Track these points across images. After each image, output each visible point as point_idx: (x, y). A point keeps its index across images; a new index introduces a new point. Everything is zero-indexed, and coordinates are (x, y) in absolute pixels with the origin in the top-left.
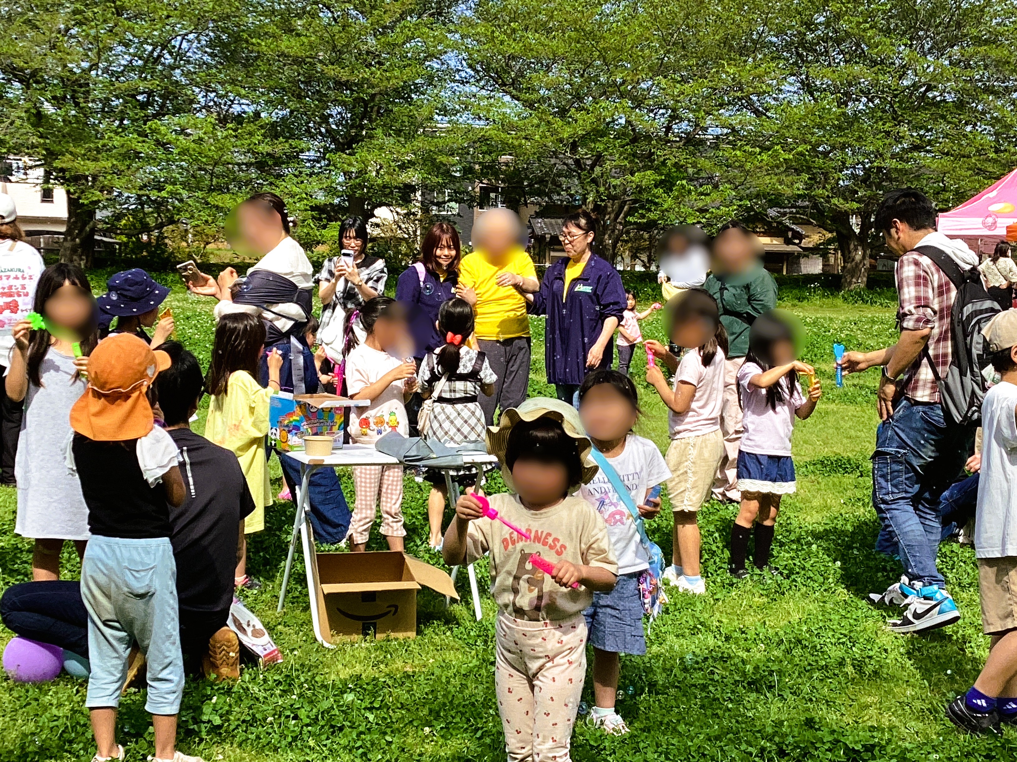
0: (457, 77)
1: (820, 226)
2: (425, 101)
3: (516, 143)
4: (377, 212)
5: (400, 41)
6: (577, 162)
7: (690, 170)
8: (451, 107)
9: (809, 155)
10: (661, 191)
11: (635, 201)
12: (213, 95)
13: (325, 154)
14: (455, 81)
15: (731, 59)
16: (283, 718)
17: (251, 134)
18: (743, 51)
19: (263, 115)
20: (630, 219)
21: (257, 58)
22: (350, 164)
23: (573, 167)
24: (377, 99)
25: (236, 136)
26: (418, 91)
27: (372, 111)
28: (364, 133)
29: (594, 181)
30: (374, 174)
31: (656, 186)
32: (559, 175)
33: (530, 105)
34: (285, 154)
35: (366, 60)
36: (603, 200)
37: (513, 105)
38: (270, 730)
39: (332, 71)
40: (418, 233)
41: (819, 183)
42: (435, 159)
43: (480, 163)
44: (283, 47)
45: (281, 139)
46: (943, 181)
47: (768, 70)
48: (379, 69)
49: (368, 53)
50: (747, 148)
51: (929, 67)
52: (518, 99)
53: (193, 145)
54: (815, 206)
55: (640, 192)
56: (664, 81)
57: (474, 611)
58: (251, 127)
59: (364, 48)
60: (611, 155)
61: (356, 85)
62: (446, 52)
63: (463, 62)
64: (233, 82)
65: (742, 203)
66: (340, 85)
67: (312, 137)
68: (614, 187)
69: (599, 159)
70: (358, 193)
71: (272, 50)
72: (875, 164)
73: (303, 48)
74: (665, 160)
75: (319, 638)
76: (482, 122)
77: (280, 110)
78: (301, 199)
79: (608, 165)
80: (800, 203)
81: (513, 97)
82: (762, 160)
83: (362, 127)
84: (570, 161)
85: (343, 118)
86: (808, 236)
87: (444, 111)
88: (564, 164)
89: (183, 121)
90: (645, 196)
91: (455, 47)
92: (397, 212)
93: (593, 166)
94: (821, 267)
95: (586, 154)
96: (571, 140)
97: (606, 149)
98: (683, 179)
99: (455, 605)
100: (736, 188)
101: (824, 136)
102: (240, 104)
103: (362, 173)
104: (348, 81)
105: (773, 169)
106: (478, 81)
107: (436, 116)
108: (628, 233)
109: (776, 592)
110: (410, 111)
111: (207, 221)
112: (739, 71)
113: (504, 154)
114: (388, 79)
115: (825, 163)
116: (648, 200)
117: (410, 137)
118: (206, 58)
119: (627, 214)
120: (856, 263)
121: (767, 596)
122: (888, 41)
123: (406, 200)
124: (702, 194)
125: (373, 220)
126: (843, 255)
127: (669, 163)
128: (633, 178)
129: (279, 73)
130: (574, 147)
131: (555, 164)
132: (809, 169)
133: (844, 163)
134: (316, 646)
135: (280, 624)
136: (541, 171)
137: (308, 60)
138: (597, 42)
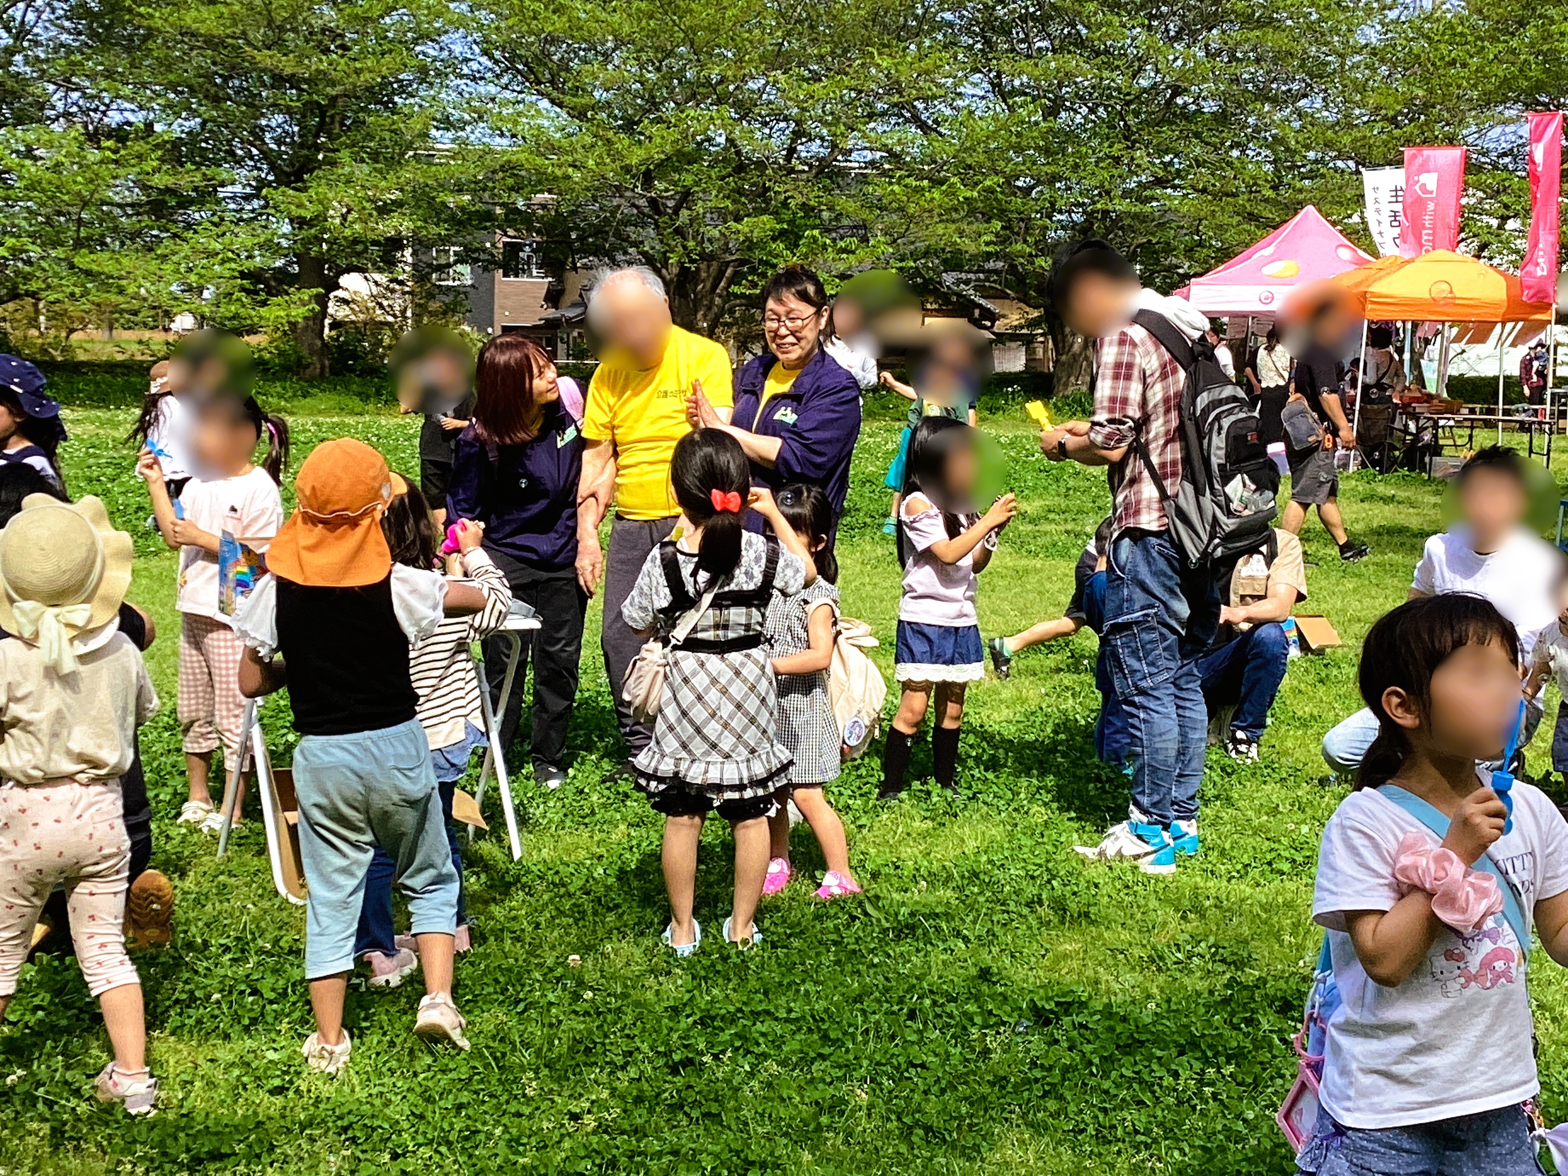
0: (466, 71)
1: (1020, 300)
2: (416, 108)
3: (559, 173)
4: (344, 280)
5: (376, 13)
6: (653, 202)
7: (826, 215)
8: (457, 116)
9: (1002, 193)
10: (782, 246)
11: (742, 262)
12: (75, 95)
13: (258, 189)
14: (462, 76)
15: (884, 46)
16: (235, 994)
17: (140, 157)
18: (903, 34)
19: (158, 127)
20: (734, 289)
21: (145, 39)
22: (300, 206)
23: (646, 210)
24: (340, 102)
25: (116, 162)
26: (404, 92)
27: (332, 122)
28: (320, 157)
29: (679, 231)
30: (337, 221)
31: (774, 239)
32: (626, 222)
33: (579, 114)
34: (195, 189)
35: (320, 42)
36: (692, 261)
37: (552, 115)
38: (217, 1012)
39: (266, 58)
40: (409, 314)
41: (1018, 234)
42: (433, 198)
43: (503, 205)
44: (189, 21)
45: (189, 166)
46: (1198, 232)
47: (939, 63)
48: (342, 56)
49: (323, 31)
50: (911, 181)
51: (1176, 59)
52: (561, 106)
53: (49, 175)
54: (1013, 268)
55: (749, 249)
56: (782, 78)
57: (510, 848)
58: (139, 147)
59: (317, 23)
60: (704, 191)
61: (306, 80)
62: (446, 32)
63: (474, 47)
64: (109, 74)
65: (903, 264)
66: (279, 80)
67: (237, 162)
68: (710, 240)
69: (685, 198)
70: (314, 251)
71: (171, 26)
72: (1099, 206)
73: (222, 21)
74: (786, 198)
75: (282, 890)
76: (505, 142)
77: (186, 119)
78: (223, 262)
79: (699, 208)
80: (991, 265)
81: (553, 102)
82: (933, 199)
83: (318, 148)
84: (642, 202)
85: (287, 133)
86: (1004, 316)
87: (447, 123)
88: (634, 205)
89: (31, 137)
90: (757, 254)
91: (460, 23)
92: (376, 283)
93: (676, 210)
94: (1023, 361)
95: (667, 190)
96: (643, 168)
97: (697, 183)
98: (814, 227)
99: (481, 843)
100: (895, 241)
101: (1024, 164)
102: (121, 111)
103: (320, 218)
104: (293, 75)
105: (947, 215)
106: (498, 77)
107: (433, 132)
108: (731, 312)
109: (945, 813)
110: (394, 123)
111: (72, 294)
112: (896, 65)
113: (541, 191)
114: (358, 72)
115: (1024, 204)
116: (761, 260)
117: (395, 162)
118: (64, 37)
119: (732, 281)
120: (1074, 355)
121: (933, 820)
122: (1116, 20)
123: (389, 262)
124: (843, 250)
125: (339, 293)
126: (1055, 344)
127: (792, 203)
128: (740, 227)
129: (184, 61)
130: (648, 179)
131: (619, 206)
132: (1002, 213)
133: (1053, 204)
134: (277, 902)
135: (222, 873)
136: (598, 217)
137: (230, 41)
138: (680, 18)
